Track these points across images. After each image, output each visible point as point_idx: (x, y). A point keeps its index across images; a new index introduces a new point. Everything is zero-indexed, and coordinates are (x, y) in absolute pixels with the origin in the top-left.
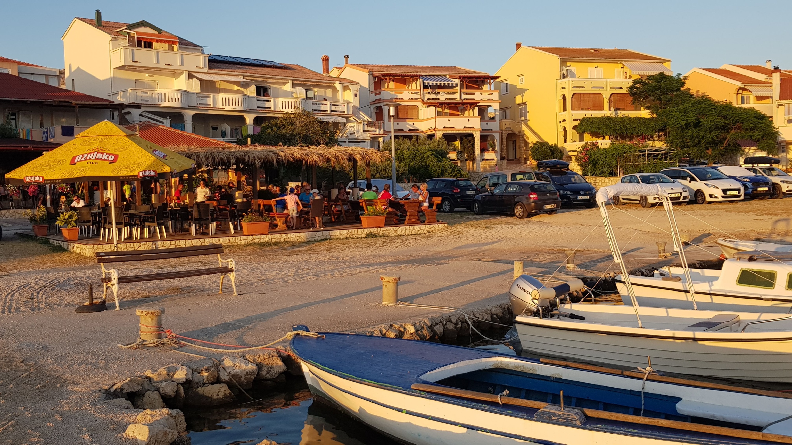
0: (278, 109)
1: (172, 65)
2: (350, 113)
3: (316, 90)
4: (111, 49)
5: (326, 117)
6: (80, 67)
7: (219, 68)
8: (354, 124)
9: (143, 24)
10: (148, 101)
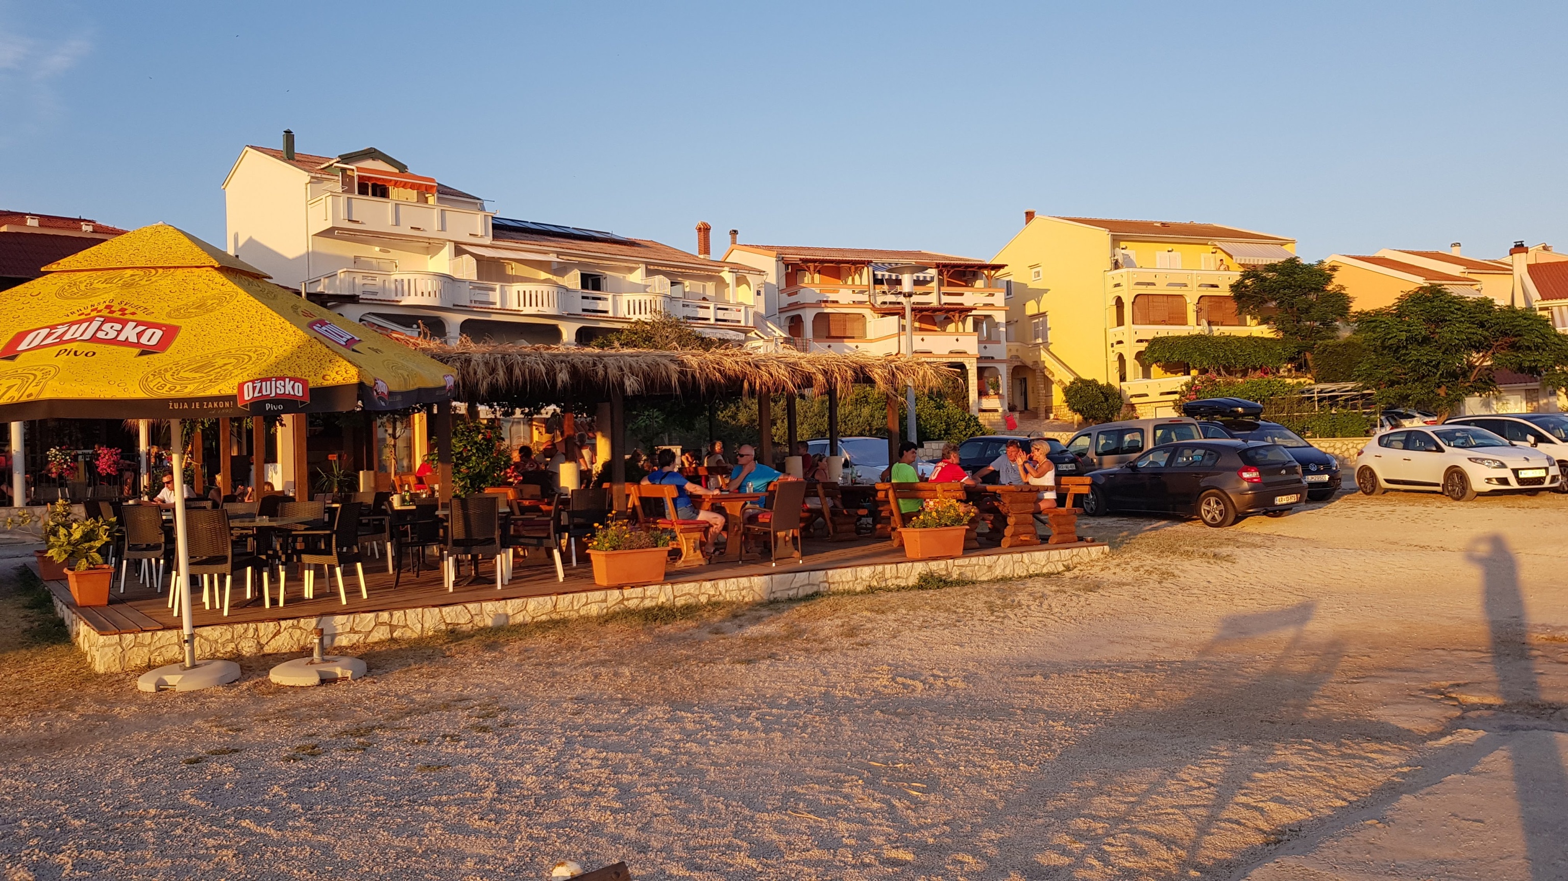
0: (620, 314)
1: (423, 230)
2: (751, 324)
3: (687, 283)
4: (309, 198)
5: (708, 330)
6: (255, 237)
7: (512, 238)
8: (760, 343)
9: (372, 154)
10: (375, 293)
